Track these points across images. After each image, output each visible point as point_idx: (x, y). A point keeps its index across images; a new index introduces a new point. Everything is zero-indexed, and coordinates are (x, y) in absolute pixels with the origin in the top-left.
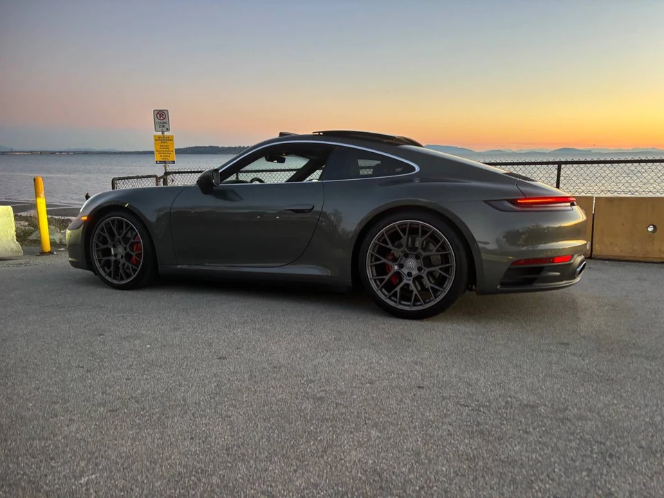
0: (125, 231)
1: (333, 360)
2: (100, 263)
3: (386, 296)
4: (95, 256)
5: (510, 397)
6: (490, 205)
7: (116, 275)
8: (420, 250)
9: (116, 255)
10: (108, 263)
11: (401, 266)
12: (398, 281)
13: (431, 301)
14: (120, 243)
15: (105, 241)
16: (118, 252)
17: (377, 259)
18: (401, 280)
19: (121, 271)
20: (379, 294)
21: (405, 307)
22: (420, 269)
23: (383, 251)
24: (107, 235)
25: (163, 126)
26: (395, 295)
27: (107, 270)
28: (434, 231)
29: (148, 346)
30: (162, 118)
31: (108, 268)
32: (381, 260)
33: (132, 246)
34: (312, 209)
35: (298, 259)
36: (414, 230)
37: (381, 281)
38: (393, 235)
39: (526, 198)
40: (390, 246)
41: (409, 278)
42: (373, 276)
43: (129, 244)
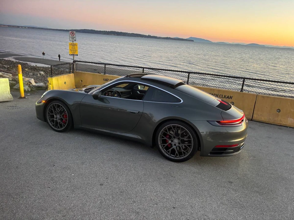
0: (60, 109)
2: (50, 120)
4: (48, 118)
5: (206, 216)
6: (209, 123)
8: (180, 137)
9: (56, 118)
10: (53, 121)
11: (172, 141)
12: (170, 146)
13: (183, 156)
14: (58, 114)
15: (52, 112)
18: (172, 146)
19: (59, 125)
20: (162, 150)
21: (172, 157)
22: (179, 143)
23: (165, 134)
24: (53, 109)
25: (73, 39)
26: (169, 152)
27: (53, 124)
28: (186, 130)
29: (73, 175)
30: (73, 35)
32: (164, 138)
33: (63, 116)
34: (139, 112)
35: (132, 131)
36: (178, 128)
37: (164, 146)
38: (170, 129)
39: (224, 121)
40: (168, 133)
41: (175, 146)
42: (161, 144)
43: (62, 115)
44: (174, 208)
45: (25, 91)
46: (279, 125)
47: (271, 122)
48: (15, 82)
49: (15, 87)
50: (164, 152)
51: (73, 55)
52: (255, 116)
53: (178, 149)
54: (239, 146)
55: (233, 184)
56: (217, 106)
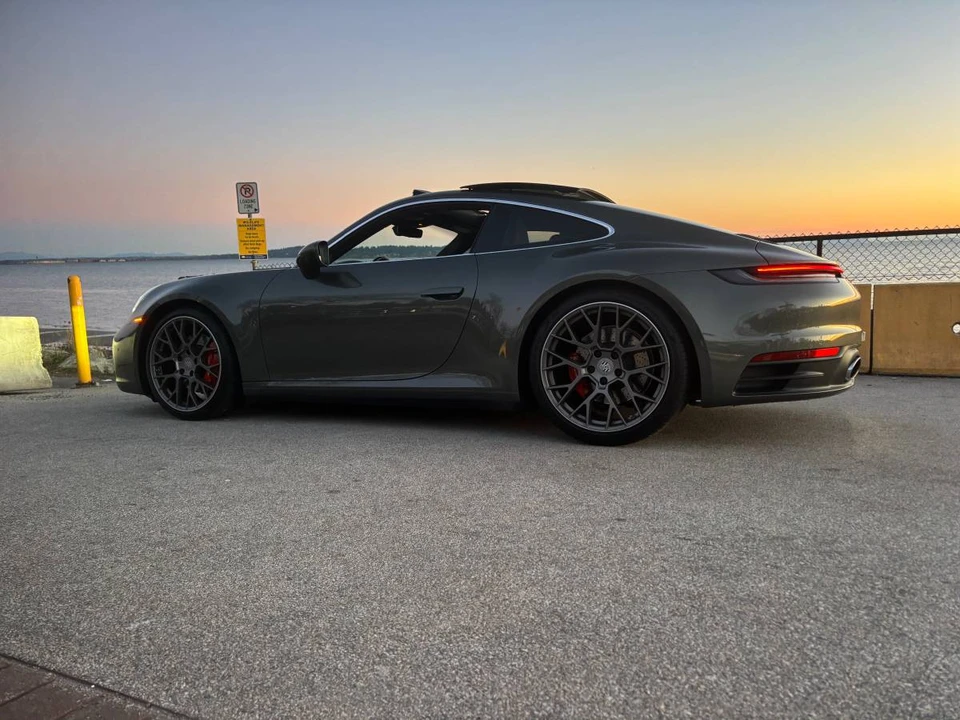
0: (195, 336)
1: (493, 492)
2: (160, 383)
3: (570, 413)
4: (153, 373)
6: (721, 278)
7: (183, 398)
8: (618, 346)
9: (182, 371)
10: (171, 383)
11: (591, 370)
13: (636, 418)
14: (189, 353)
15: (167, 352)
16: (185, 366)
17: (556, 361)
18: (591, 391)
19: (190, 393)
20: (560, 409)
21: (598, 427)
22: (618, 372)
24: (169, 343)
25: (250, 206)
26: (583, 411)
27: (171, 394)
28: (637, 317)
29: (228, 480)
30: (248, 194)
31: (172, 391)
32: (561, 361)
33: (205, 357)
34: (461, 293)
35: (440, 368)
37: (563, 391)
38: (579, 325)
39: (769, 266)
40: (574, 341)
41: (603, 386)
42: (551, 385)
45: (95, 373)
48: (64, 352)
50: (565, 414)
51: (253, 257)
52: (879, 356)
54: (841, 356)
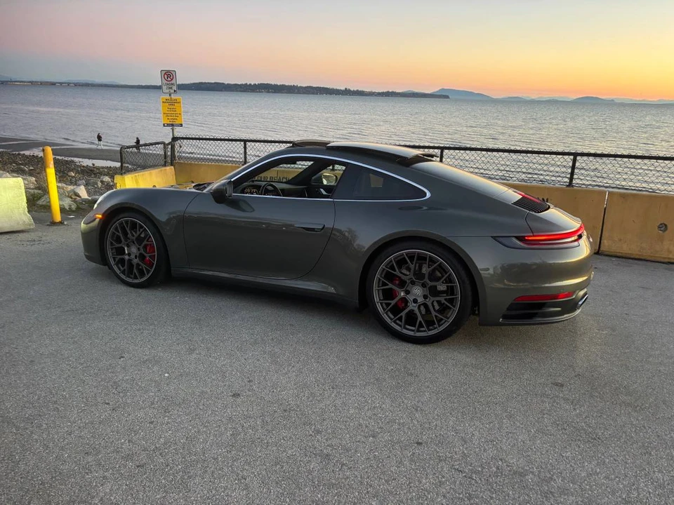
0: (138, 232)
2: (115, 261)
3: (391, 319)
4: (110, 254)
5: (501, 460)
6: (498, 242)
7: (130, 272)
8: (426, 280)
9: (129, 254)
10: (122, 262)
11: (407, 293)
12: (403, 305)
13: (435, 328)
14: (133, 242)
16: (132, 252)
17: (384, 284)
18: (406, 306)
19: (135, 271)
20: (385, 317)
21: (409, 331)
22: (425, 297)
23: (389, 277)
24: (120, 234)
25: (171, 88)
26: (400, 319)
27: (121, 268)
28: (442, 263)
29: (166, 375)
30: (169, 79)
31: (123, 267)
32: (387, 285)
33: (145, 247)
34: (323, 228)
35: (307, 274)
36: (422, 258)
37: (388, 305)
38: (401, 262)
39: (534, 236)
40: (397, 273)
41: (415, 305)
42: (380, 300)
43: (142, 245)
44: (419, 444)
46: (666, 260)
47: (647, 253)
48: (40, 192)
49: (40, 202)
50: (388, 321)
51: (172, 125)
52: (605, 242)
53: (424, 312)
54: (574, 297)
55: (565, 389)
56: (515, 203)
